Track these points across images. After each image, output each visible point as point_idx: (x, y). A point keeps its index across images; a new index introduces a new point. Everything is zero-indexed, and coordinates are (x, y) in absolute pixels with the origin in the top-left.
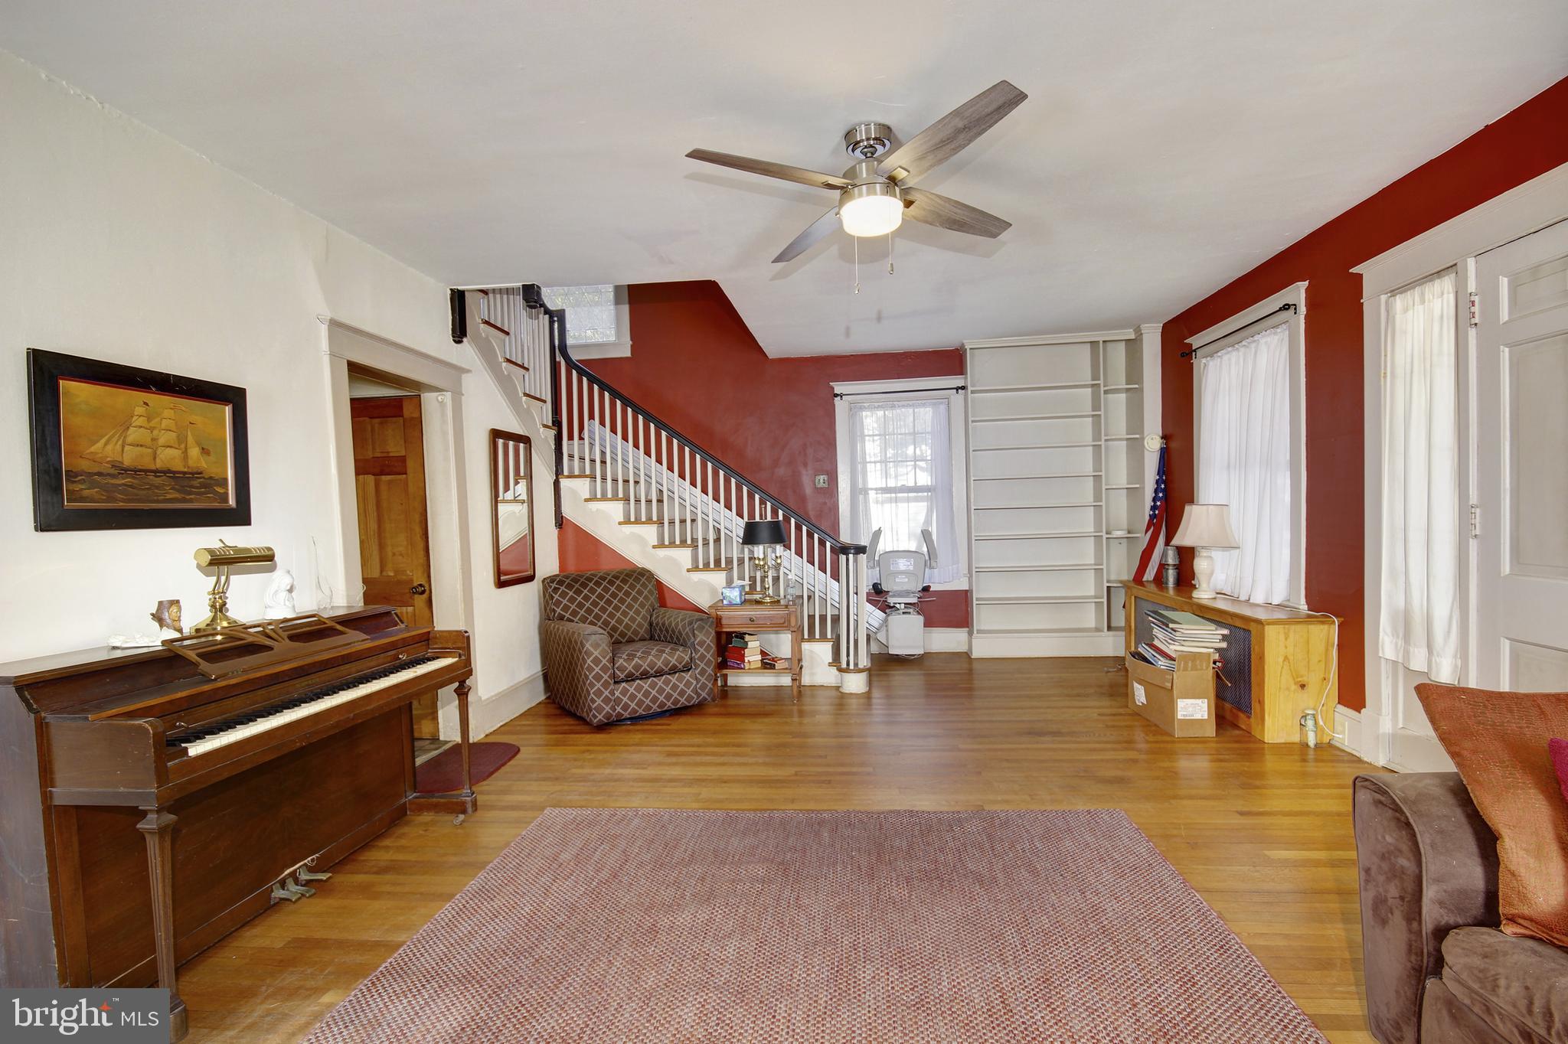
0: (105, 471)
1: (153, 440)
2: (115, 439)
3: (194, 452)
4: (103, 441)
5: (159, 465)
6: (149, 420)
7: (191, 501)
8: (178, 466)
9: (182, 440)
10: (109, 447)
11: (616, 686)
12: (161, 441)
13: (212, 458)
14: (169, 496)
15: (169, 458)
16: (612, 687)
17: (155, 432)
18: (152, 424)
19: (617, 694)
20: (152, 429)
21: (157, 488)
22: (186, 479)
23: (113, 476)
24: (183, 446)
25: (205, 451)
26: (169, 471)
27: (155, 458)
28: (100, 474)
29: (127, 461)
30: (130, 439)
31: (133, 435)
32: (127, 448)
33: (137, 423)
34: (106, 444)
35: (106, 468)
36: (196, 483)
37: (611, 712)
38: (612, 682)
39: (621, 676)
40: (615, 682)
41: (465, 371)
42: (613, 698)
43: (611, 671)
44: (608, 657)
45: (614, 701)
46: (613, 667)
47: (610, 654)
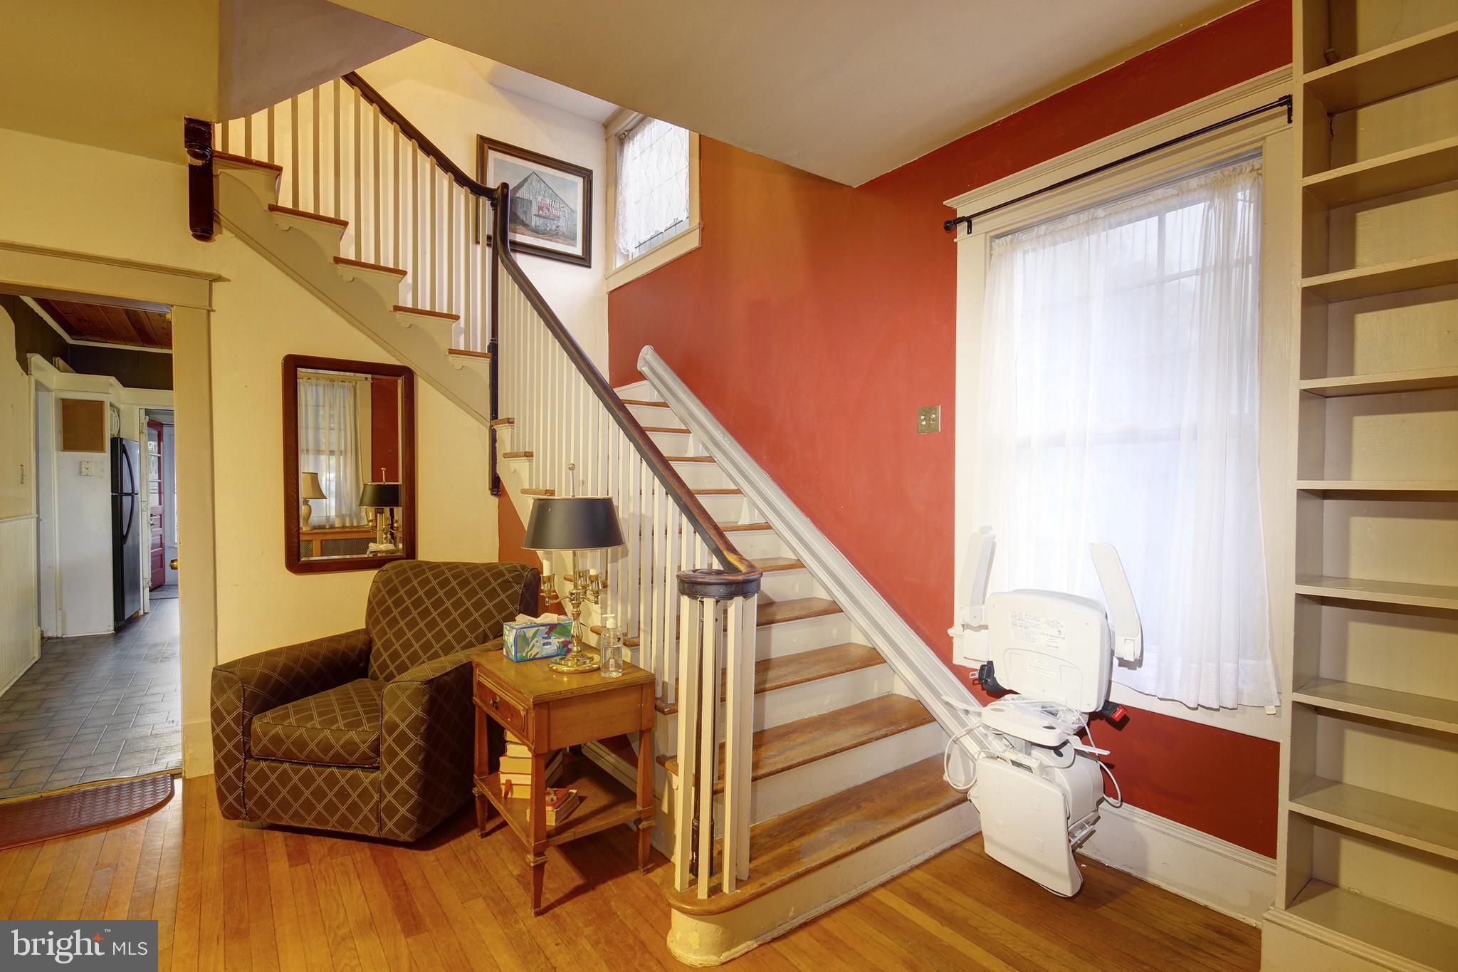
11: (249, 765)
16: (240, 763)
19: (248, 778)
37: (238, 807)
38: (242, 757)
39: (255, 751)
40: (248, 755)
41: (219, 279)
42: (240, 784)
43: (240, 737)
44: (235, 713)
45: (243, 789)
46: (247, 731)
47: (241, 710)
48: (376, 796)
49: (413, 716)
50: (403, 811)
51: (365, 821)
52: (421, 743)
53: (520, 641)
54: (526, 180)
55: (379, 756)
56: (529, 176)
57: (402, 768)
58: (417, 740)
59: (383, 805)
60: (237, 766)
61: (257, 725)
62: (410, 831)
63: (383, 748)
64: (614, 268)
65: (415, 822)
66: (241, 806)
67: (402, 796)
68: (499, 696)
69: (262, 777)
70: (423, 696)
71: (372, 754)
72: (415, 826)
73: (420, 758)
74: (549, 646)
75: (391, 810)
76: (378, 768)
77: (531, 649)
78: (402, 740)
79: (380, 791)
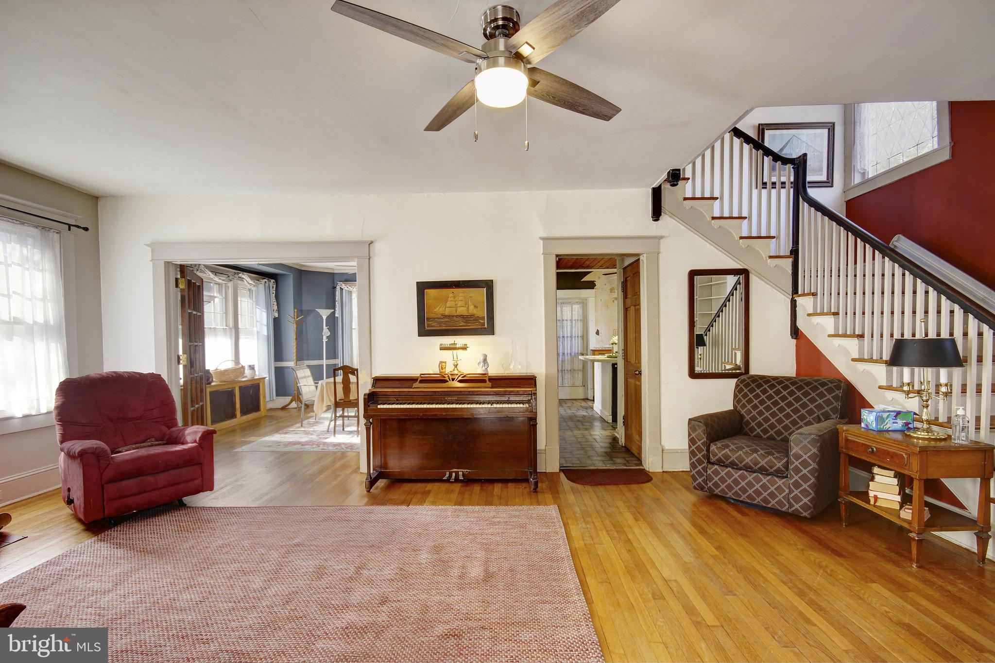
0: (439, 317)
1: (456, 305)
2: (442, 306)
3: (471, 307)
4: (439, 307)
5: (458, 313)
6: (454, 298)
7: (469, 326)
8: (465, 313)
9: (466, 303)
10: (441, 309)
11: (710, 466)
12: (459, 305)
13: (479, 309)
14: (461, 324)
15: (462, 311)
16: (705, 464)
17: (457, 302)
18: (455, 299)
19: (709, 472)
20: (455, 301)
21: (457, 322)
22: (467, 318)
23: (442, 319)
24: (467, 306)
25: (476, 307)
26: (461, 315)
27: (456, 311)
28: (437, 318)
29: (447, 313)
30: (447, 306)
31: (448, 304)
32: (447, 309)
33: (450, 300)
34: (440, 308)
35: (440, 316)
36: (471, 319)
37: (704, 484)
38: (706, 461)
39: (713, 459)
40: (709, 462)
41: (661, 237)
42: (705, 474)
43: (705, 452)
44: (702, 441)
45: (706, 477)
46: (708, 450)
47: (705, 439)
48: (787, 491)
49: (812, 452)
50: (805, 500)
51: (780, 503)
52: (816, 467)
53: (879, 419)
54: (789, 141)
55: (787, 470)
56: (790, 139)
57: (805, 478)
58: (814, 465)
59: (792, 496)
60: (703, 465)
61: (713, 447)
62: (809, 512)
63: (791, 467)
64: (852, 184)
65: (811, 508)
66: (705, 484)
67: (805, 493)
68: (875, 447)
69: (716, 473)
70: (818, 443)
71: (783, 469)
72: (812, 510)
73: (816, 475)
74: (896, 424)
75: (797, 499)
76: (787, 477)
77: (886, 425)
78: (805, 464)
79: (789, 488)
